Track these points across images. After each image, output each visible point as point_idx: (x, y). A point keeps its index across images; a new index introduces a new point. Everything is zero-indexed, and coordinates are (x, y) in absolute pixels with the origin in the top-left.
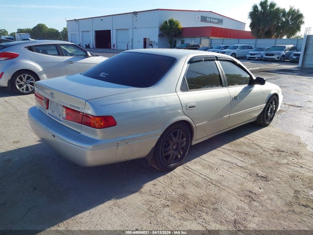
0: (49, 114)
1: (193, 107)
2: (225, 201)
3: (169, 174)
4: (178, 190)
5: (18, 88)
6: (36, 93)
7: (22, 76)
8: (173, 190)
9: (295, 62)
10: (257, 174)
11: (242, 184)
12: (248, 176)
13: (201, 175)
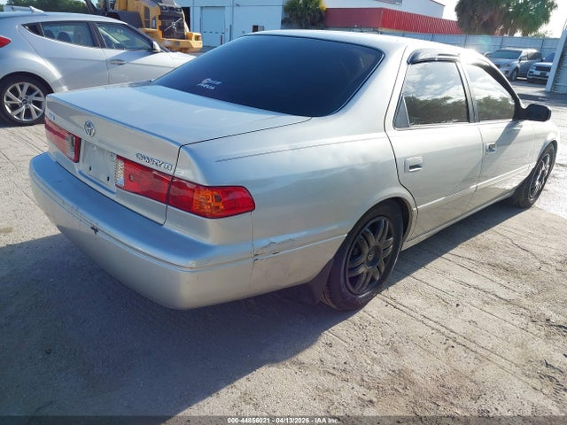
0: (80, 172)
1: (418, 166)
2: (501, 392)
3: (356, 317)
4: (385, 359)
5: (10, 111)
6: (48, 123)
7: (17, 86)
8: (373, 359)
9: (540, 81)
10: (548, 320)
11: (522, 345)
12: (530, 323)
13: (426, 321)
